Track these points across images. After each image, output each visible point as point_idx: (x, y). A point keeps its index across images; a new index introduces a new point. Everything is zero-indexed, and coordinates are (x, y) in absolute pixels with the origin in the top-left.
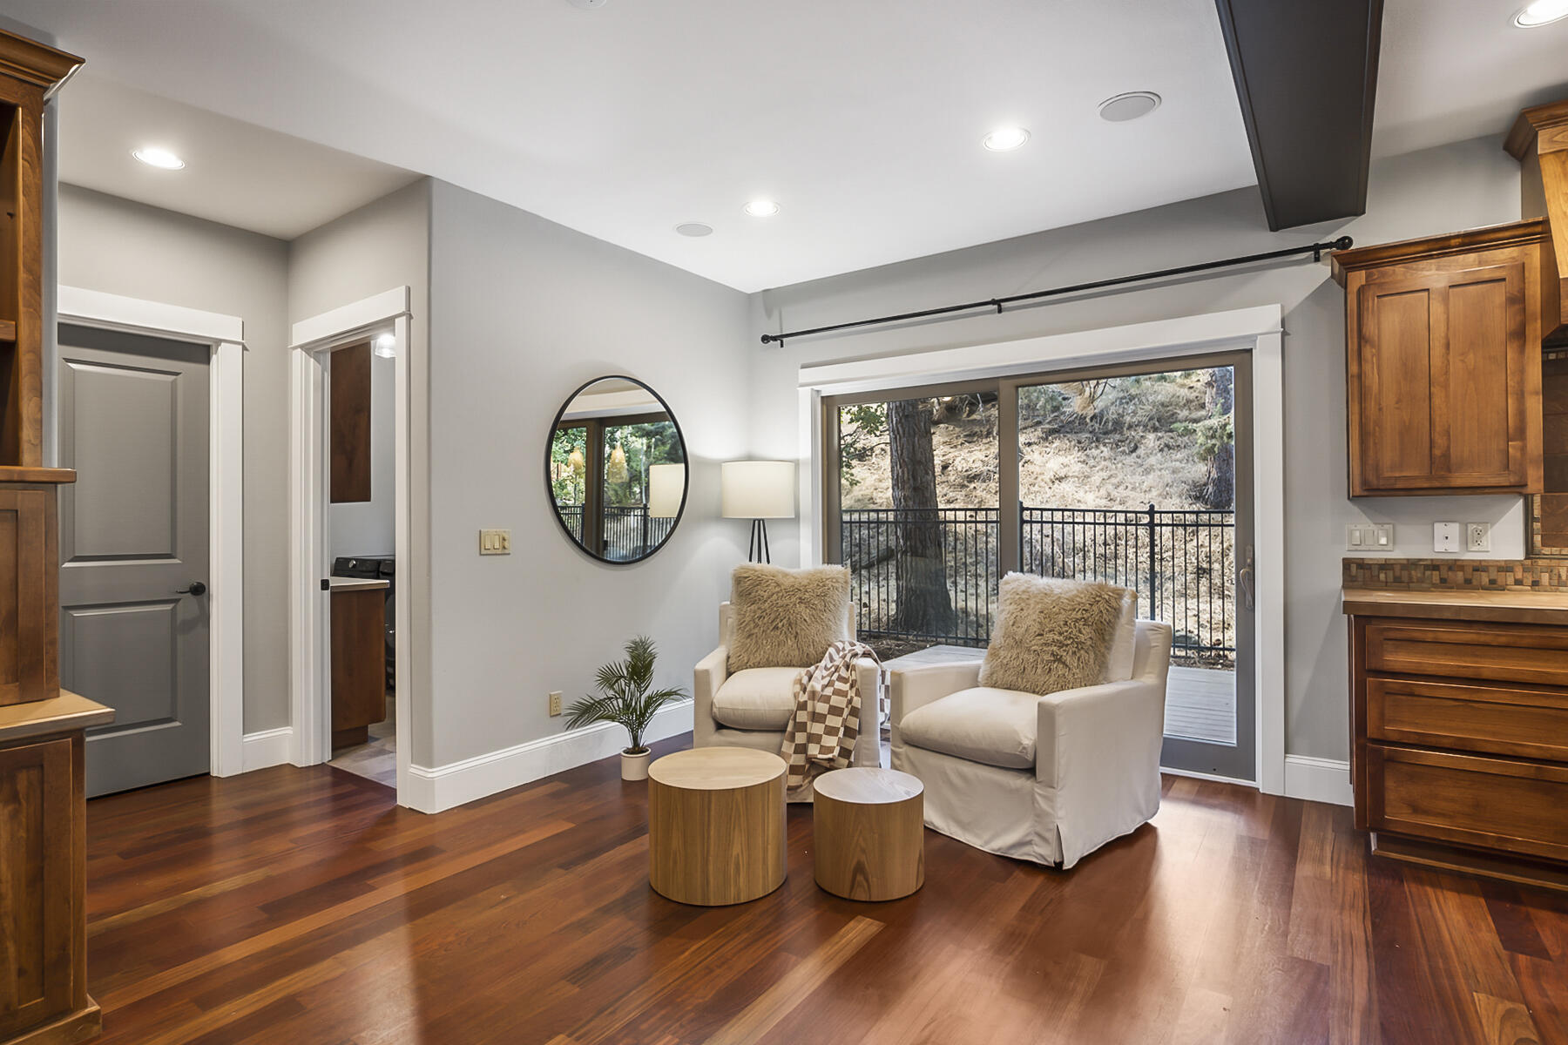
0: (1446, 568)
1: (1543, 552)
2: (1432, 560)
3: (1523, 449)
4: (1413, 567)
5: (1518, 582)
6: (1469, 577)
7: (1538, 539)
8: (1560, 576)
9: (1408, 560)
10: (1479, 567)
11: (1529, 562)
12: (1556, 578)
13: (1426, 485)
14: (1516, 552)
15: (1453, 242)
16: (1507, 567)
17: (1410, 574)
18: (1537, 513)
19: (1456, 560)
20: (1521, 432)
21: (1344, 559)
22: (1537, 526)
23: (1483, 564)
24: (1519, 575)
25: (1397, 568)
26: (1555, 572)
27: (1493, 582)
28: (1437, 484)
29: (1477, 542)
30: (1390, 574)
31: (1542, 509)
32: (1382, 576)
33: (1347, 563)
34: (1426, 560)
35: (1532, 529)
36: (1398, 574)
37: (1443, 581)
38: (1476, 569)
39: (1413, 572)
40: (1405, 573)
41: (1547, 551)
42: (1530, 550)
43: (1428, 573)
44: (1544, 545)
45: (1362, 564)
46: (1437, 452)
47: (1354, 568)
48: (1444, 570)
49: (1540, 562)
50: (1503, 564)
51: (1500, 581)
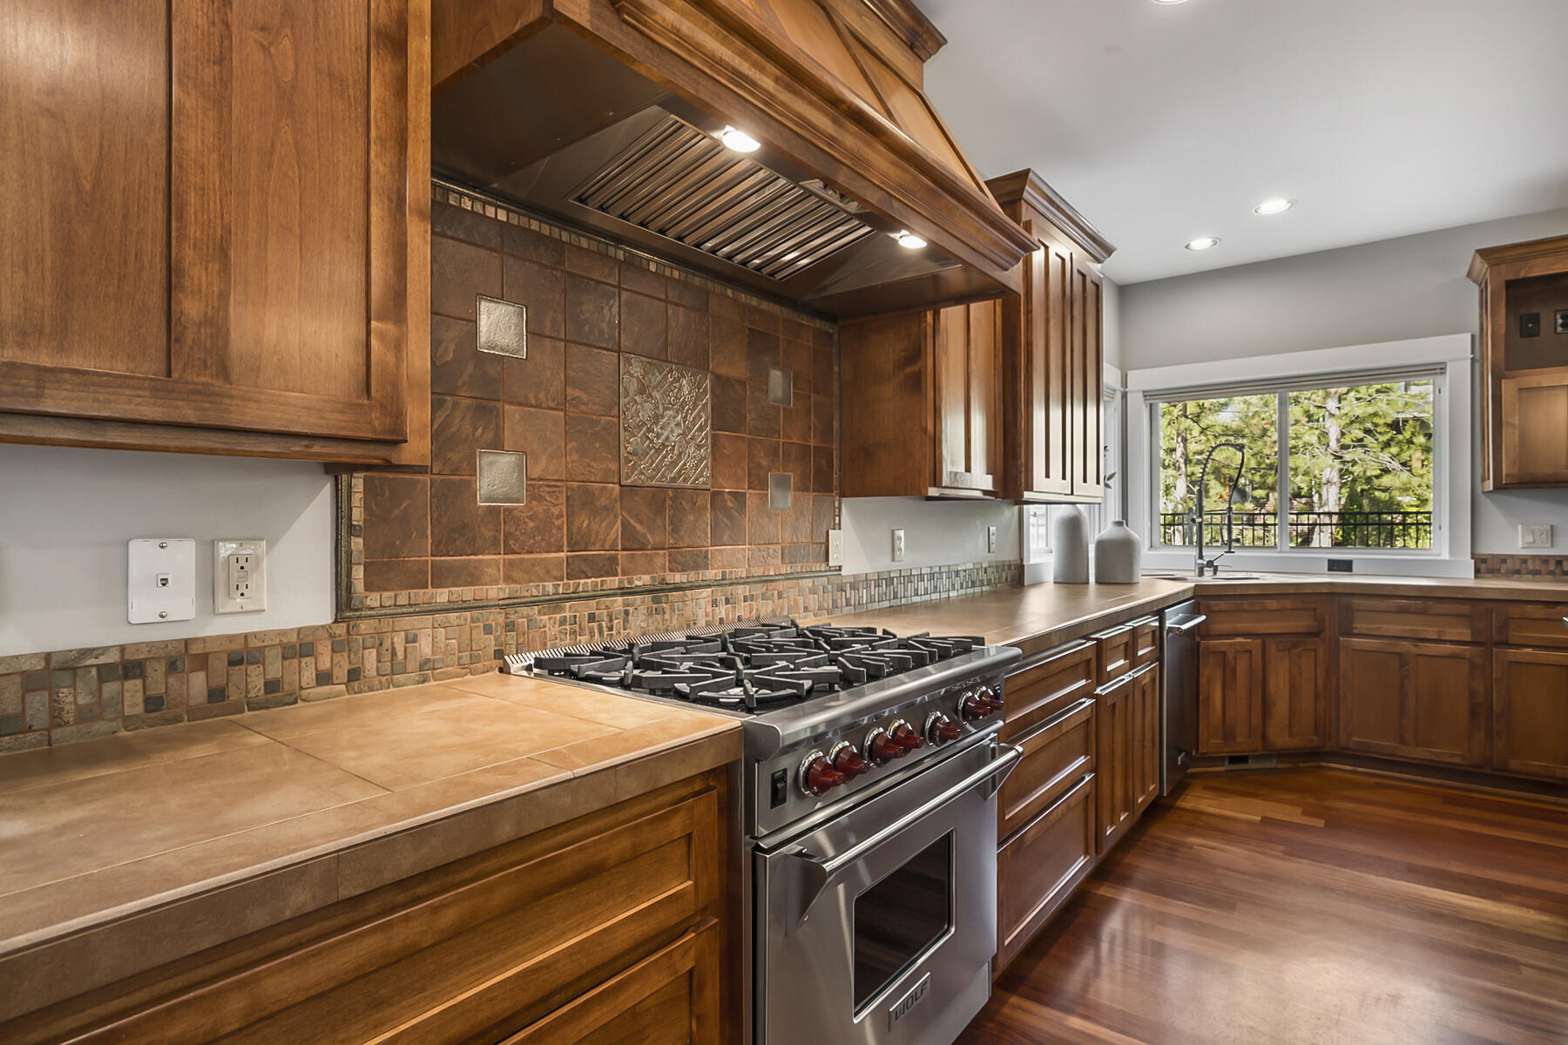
0: (161, 667)
1: (369, 602)
2: (122, 648)
4: (67, 675)
5: (324, 678)
6: (218, 682)
7: (358, 573)
8: (394, 654)
9: (48, 657)
10: (243, 653)
11: (341, 629)
12: (387, 657)
13: (151, 412)
14: (318, 608)
16: (299, 646)
17: (54, 700)
18: (358, 515)
19: (187, 642)
20: (397, 309)
22: (357, 543)
23: (254, 643)
24: (325, 663)
26: (387, 644)
27: (272, 686)
28: (189, 414)
29: (240, 589)
31: (367, 508)
34: (105, 650)
35: (349, 553)
37: (153, 703)
38: (235, 661)
39: (65, 694)
40: (38, 701)
41: (373, 600)
42: (344, 603)
43: (111, 688)
44: (369, 587)
48: (157, 672)
49: (364, 626)
50: (293, 638)
51: (289, 683)
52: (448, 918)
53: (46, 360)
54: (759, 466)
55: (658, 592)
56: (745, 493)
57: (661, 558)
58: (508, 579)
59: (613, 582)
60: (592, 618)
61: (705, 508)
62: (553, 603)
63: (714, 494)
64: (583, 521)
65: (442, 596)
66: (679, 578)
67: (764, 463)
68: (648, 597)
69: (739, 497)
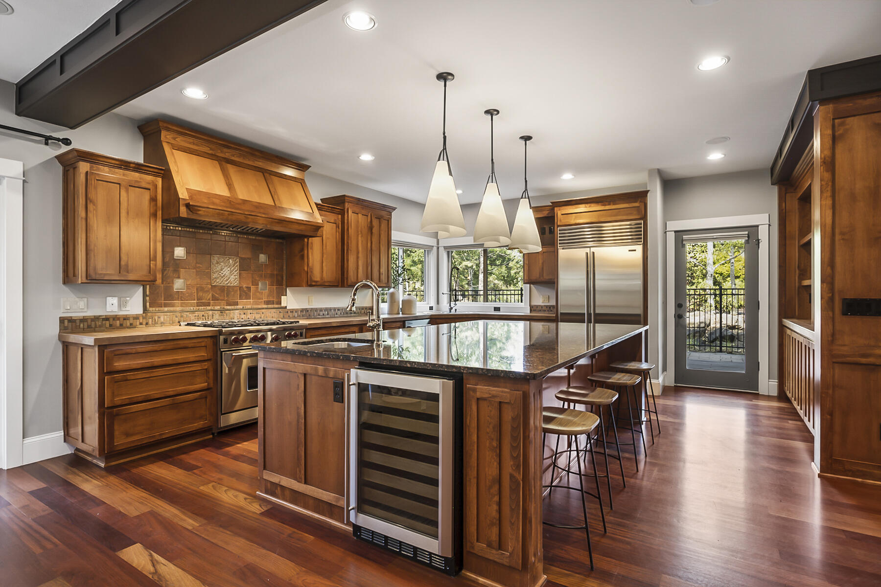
0: (112, 319)
1: (150, 310)
2: (106, 316)
3: (156, 265)
4: (97, 320)
5: (141, 324)
6: (121, 323)
7: (148, 304)
8: (155, 320)
9: (95, 316)
10: (126, 318)
11: (144, 314)
12: (154, 321)
13: (118, 279)
14: (140, 311)
15: (132, 165)
16: (136, 317)
17: (95, 323)
18: (148, 293)
19: (116, 315)
20: (155, 259)
21: (60, 318)
22: (148, 298)
23: (128, 316)
24: (141, 321)
25: (89, 321)
26: (154, 318)
27: (131, 324)
28: (123, 279)
29: (125, 306)
30: (86, 324)
31: (150, 292)
32: (82, 325)
33: (62, 320)
34: (103, 316)
35: (146, 300)
36: (89, 324)
37: (111, 325)
38: (124, 319)
39: (97, 322)
40: (93, 323)
41: (151, 309)
42: (145, 309)
43: (104, 322)
44: (150, 307)
45: (71, 320)
46: (123, 263)
47: (66, 322)
48: (111, 320)
49: (149, 314)
50: (135, 316)
51: (134, 324)
52: (161, 348)
53: (104, 273)
54: (256, 280)
55: (222, 311)
56: (250, 287)
57: (224, 302)
58: (181, 306)
59: (209, 308)
60: (203, 316)
61: (237, 291)
62: (193, 312)
63: (240, 288)
64: (201, 294)
65: (166, 309)
66: (228, 307)
67: (257, 279)
68: (219, 312)
69: (249, 288)
